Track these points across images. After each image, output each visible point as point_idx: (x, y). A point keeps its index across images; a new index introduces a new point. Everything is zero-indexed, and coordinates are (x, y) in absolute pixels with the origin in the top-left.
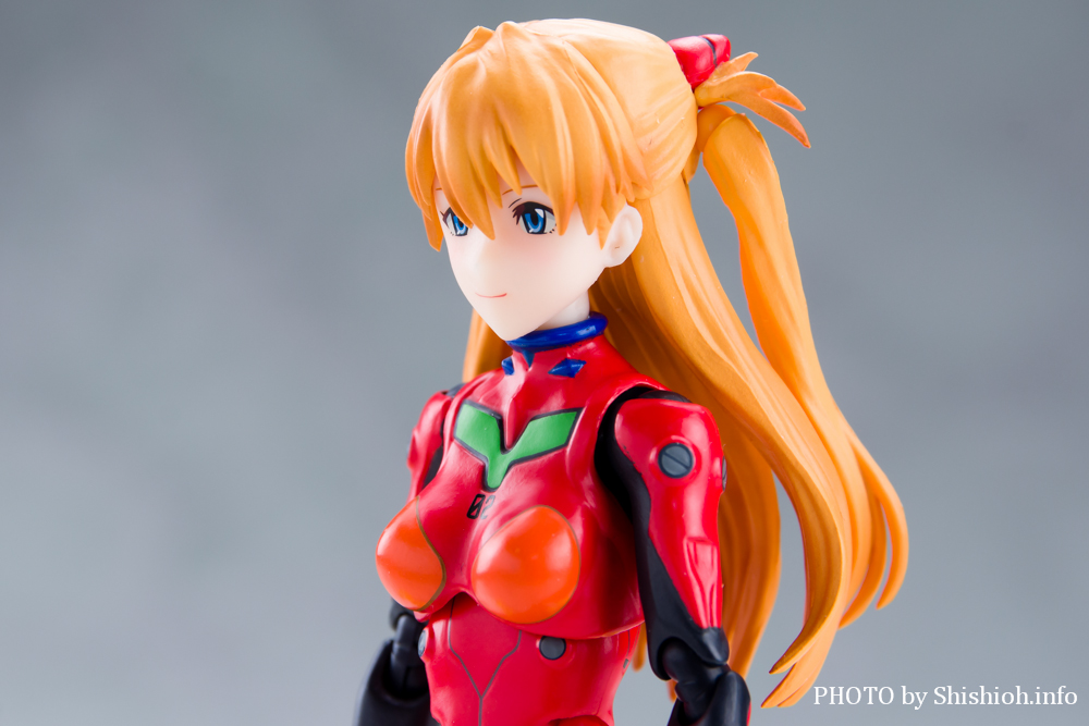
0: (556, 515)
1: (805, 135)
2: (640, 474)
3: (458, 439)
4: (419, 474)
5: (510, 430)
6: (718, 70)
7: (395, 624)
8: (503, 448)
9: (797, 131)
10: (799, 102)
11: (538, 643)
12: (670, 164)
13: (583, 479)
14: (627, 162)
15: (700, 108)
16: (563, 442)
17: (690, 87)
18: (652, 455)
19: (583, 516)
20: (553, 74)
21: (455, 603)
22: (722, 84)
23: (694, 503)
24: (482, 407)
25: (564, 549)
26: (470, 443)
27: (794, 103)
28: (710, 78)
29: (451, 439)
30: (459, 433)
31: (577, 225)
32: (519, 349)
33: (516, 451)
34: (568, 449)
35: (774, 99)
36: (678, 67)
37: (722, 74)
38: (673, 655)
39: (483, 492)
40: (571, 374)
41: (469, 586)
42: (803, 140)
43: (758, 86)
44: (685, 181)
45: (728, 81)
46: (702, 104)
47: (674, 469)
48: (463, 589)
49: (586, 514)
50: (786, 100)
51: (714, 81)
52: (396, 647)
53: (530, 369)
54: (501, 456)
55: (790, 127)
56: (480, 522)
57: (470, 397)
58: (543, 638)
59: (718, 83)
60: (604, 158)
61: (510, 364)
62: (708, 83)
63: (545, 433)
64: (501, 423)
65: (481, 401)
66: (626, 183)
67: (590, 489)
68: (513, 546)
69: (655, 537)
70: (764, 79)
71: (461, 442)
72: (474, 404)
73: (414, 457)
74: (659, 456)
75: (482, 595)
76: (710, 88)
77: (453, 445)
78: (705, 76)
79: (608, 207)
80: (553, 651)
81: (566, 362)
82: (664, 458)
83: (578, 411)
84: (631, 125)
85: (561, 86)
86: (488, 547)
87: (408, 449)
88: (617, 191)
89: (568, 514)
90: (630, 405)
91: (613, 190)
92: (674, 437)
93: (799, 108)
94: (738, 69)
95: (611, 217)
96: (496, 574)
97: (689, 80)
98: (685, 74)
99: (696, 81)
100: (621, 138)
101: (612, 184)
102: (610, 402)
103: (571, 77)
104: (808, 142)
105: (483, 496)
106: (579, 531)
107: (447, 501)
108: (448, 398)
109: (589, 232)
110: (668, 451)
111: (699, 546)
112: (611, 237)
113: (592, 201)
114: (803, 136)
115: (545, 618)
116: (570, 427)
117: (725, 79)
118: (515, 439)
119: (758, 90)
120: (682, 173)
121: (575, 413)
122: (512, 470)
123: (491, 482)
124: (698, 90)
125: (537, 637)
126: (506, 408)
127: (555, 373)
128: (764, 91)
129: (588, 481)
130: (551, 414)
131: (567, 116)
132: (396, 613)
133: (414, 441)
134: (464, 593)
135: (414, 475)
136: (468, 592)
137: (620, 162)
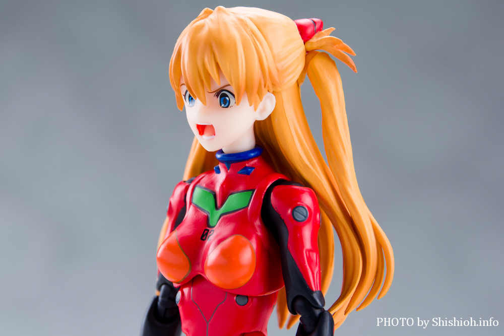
0: (244, 239)
1: (355, 67)
2: (283, 220)
3: (194, 203)
4: (172, 219)
5: (219, 200)
6: (316, 34)
7: (159, 288)
8: (217, 208)
9: (351, 64)
10: (353, 52)
11: (235, 298)
12: (291, 76)
13: (256, 221)
14: (270, 74)
15: (307, 52)
16: (246, 205)
17: (303, 41)
18: (289, 211)
19: (256, 239)
20: (239, 31)
21: (195, 279)
22: (318, 41)
23: (307, 233)
24: (205, 188)
25: (248, 255)
26: (200, 206)
27: (351, 52)
28: (313, 38)
29: (191, 203)
30: (194, 201)
31: (245, 102)
32: (223, 162)
33: (222, 210)
34: (249, 208)
35: (342, 49)
36: (297, 32)
37: (318, 37)
38: (299, 303)
39: (208, 228)
40: (248, 174)
41: (203, 271)
42: (354, 69)
43: (334, 43)
44: (298, 85)
45: (321, 40)
46: (308, 50)
47: (300, 217)
48: (200, 273)
49: (258, 238)
50: (347, 50)
51: (314, 40)
52: (160, 299)
53: (229, 171)
54: (215, 211)
55: (348, 63)
56: (207, 242)
57: (199, 184)
58: (238, 296)
59: (316, 41)
60: (260, 71)
61: (218, 169)
62: (311, 41)
63: (236, 201)
64: (215, 196)
65: (204, 185)
66: (269, 83)
67: (259, 226)
68: (224, 253)
69: (291, 249)
70: (338, 40)
71: (196, 204)
72: (200, 187)
73: (170, 211)
74: (292, 212)
75: (209, 276)
76: (312, 43)
77: (192, 207)
78: (311, 37)
79: (260, 93)
80: (242, 301)
81: (246, 168)
82: (295, 213)
83: (253, 191)
84: (274, 57)
85: (242, 37)
86: (212, 254)
87: (168, 207)
88: (265, 87)
89: (250, 238)
90: (277, 188)
91: (263, 86)
92: (299, 203)
93: (353, 54)
94: (325, 35)
95: (261, 99)
96: (216, 266)
97: (303, 38)
98: (301, 35)
99: (306, 39)
100: (269, 62)
101: (263, 83)
102: (268, 187)
103: (247, 33)
104: (356, 70)
105: (208, 230)
106: (254, 245)
107: (191, 232)
108: (187, 184)
109: (251, 105)
110: (296, 209)
111: (311, 253)
112: (260, 106)
113: (253, 91)
114: (354, 67)
115: (240, 287)
116: (249, 198)
117: (319, 39)
118: (222, 204)
119: (334, 45)
120: (297, 81)
121: (252, 192)
122: (222, 218)
123: (211, 224)
124: (306, 43)
125: (234, 295)
126: (217, 189)
127: (240, 173)
128: (337, 45)
129: (257, 223)
130: (240, 192)
131: (244, 50)
132: (161, 283)
133: (170, 204)
134: (200, 275)
135: (170, 220)
136: (202, 274)
137: (267, 73)
